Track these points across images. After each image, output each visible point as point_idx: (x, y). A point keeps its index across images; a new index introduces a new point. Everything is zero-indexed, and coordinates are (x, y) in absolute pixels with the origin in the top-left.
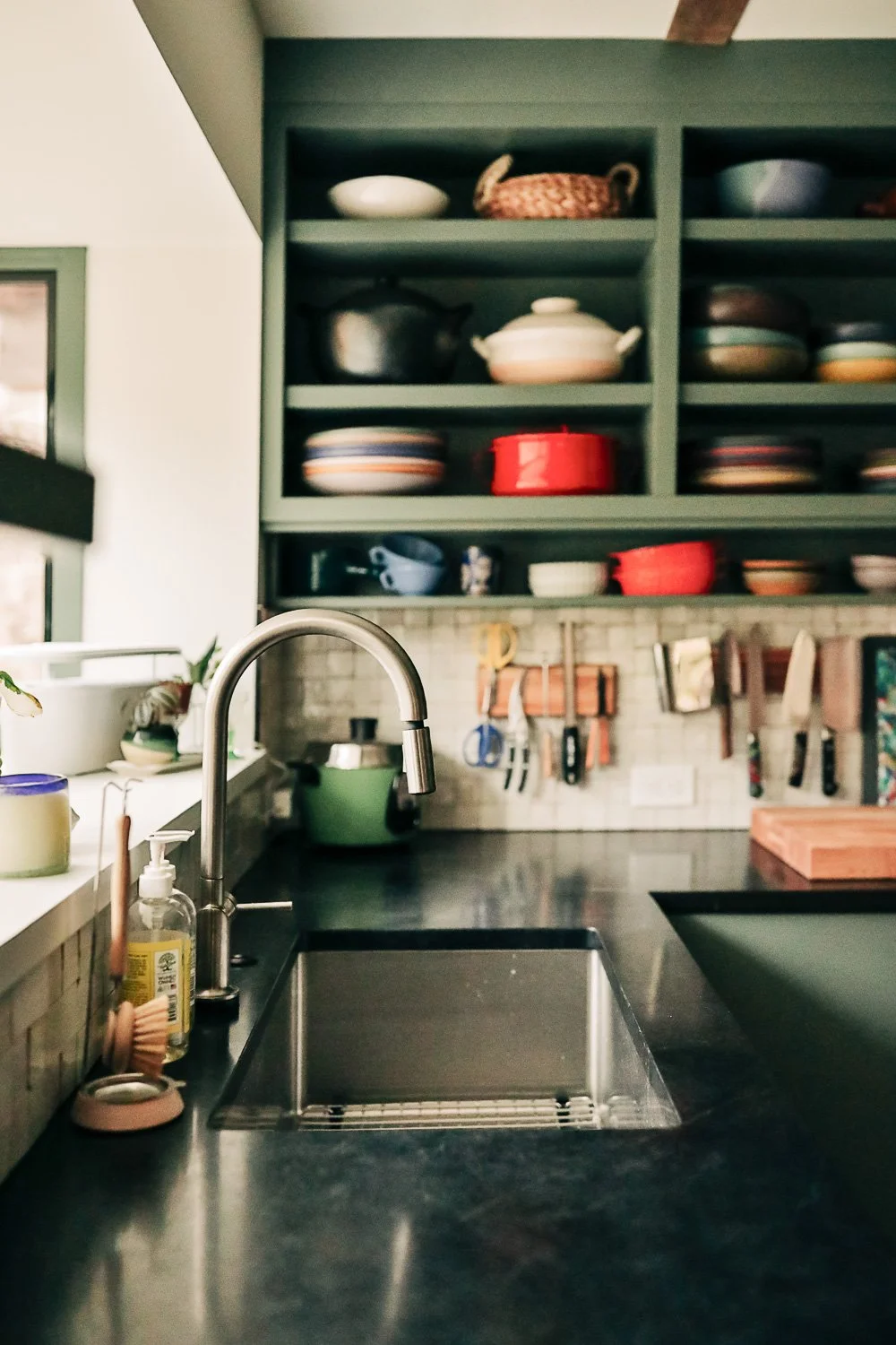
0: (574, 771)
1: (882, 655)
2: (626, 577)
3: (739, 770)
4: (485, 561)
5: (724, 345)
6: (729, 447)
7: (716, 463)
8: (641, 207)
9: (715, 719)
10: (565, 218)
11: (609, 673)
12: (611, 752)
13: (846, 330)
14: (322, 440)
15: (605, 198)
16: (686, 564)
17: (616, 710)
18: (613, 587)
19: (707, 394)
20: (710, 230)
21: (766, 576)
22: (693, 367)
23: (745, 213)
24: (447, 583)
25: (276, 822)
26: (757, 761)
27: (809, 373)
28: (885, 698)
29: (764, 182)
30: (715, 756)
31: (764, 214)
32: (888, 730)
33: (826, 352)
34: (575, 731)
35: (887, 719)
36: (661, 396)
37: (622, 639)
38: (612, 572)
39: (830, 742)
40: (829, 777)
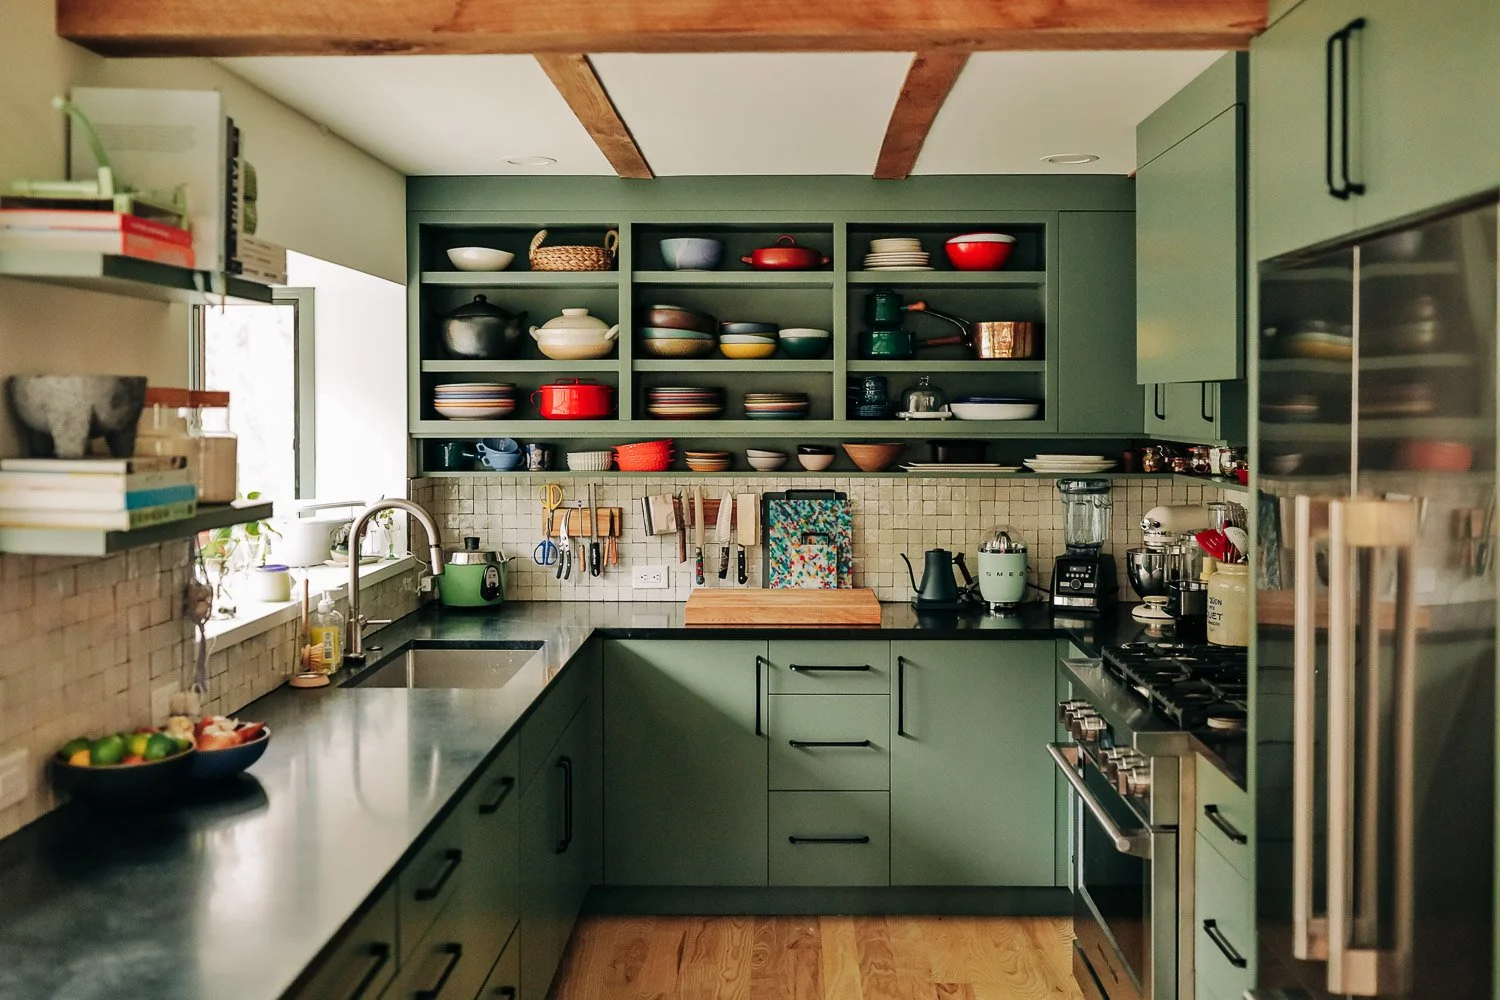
0: (597, 568)
1: (772, 504)
2: (622, 460)
3: (691, 566)
4: (539, 452)
5: (662, 338)
6: (664, 393)
7: (655, 401)
8: (613, 265)
9: (677, 538)
10: (572, 270)
11: (616, 512)
12: (619, 556)
13: (734, 327)
14: (441, 389)
15: (594, 257)
16: (651, 455)
17: (621, 533)
18: (614, 467)
19: (646, 365)
20: (647, 277)
21: (696, 461)
22: (641, 349)
23: (673, 268)
24: (519, 465)
25: (424, 594)
26: (700, 563)
27: (714, 352)
28: (773, 528)
29: (680, 250)
30: (678, 560)
31: (682, 268)
32: (774, 546)
33: (725, 338)
34: (596, 546)
35: (774, 540)
36: (623, 367)
37: (624, 494)
38: (613, 457)
39: (742, 553)
40: (741, 572)
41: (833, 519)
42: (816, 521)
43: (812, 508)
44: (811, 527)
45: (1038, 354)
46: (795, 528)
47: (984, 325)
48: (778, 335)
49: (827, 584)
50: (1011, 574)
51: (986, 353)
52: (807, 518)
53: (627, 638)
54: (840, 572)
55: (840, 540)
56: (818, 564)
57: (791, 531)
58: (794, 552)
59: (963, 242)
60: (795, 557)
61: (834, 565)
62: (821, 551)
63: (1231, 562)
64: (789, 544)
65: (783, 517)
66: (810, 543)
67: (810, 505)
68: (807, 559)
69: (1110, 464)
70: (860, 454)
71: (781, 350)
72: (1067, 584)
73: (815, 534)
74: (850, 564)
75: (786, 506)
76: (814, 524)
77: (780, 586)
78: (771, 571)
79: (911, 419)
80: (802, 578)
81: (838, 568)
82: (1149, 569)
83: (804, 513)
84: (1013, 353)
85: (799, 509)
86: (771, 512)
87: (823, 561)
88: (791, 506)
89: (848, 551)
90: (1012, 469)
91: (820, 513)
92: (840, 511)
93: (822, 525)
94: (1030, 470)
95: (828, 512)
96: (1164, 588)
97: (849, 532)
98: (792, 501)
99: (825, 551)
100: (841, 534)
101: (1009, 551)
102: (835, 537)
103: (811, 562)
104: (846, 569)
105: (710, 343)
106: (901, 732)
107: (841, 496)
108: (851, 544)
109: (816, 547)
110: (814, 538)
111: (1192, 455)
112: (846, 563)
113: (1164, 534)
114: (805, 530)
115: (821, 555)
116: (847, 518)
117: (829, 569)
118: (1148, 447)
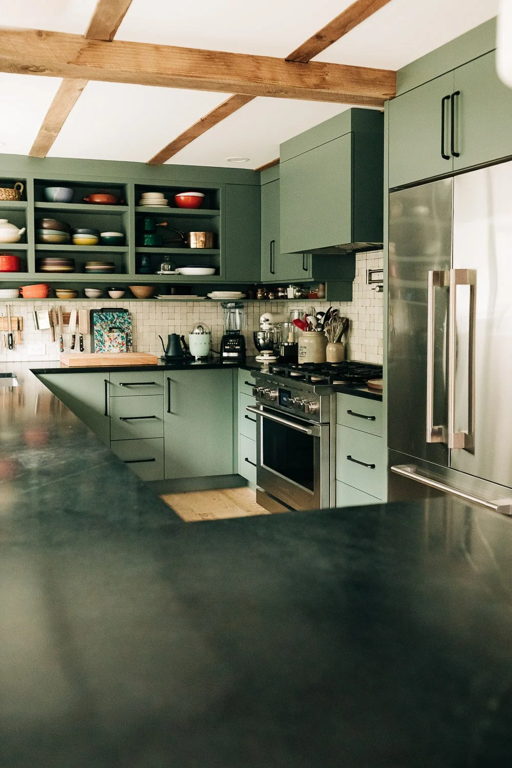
0: (11, 345)
1: (95, 314)
2: (23, 293)
3: (57, 344)
5: (47, 234)
6: (49, 260)
7: (45, 264)
8: (23, 197)
9: (51, 331)
10: (3, 200)
11: (20, 319)
12: (22, 339)
13: (80, 230)
15: (14, 194)
16: (40, 290)
17: (22, 329)
18: (21, 296)
19: (42, 247)
20: (42, 205)
21: (61, 293)
22: (39, 240)
23: (51, 201)
26: (62, 342)
27: (71, 242)
28: (96, 325)
29: (56, 193)
30: (51, 341)
31: (57, 201)
32: (97, 334)
33: (76, 236)
34: (11, 335)
35: (97, 331)
36: (30, 247)
37: (24, 310)
38: (20, 292)
39: (82, 337)
40: (81, 346)
41: (123, 321)
42: (115, 322)
43: (113, 317)
44: (113, 325)
45: (216, 246)
46: (106, 326)
47: (192, 234)
48: (100, 235)
49: (122, 350)
50: (205, 343)
51: (193, 245)
52: (112, 321)
53: (43, 373)
54: (127, 345)
55: (126, 331)
56: (117, 342)
57: (104, 327)
58: (106, 336)
59: (183, 196)
60: (106, 338)
61: (125, 342)
62: (119, 335)
63: (309, 331)
64: (103, 333)
65: (101, 321)
66: (113, 332)
67: (112, 315)
68: (112, 339)
69: (244, 296)
70: (138, 290)
71: (102, 242)
72: (228, 347)
73: (115, 328)
74: (131, 342)
75: (102, 316)
76: (114, 323)
77: (100, 352)
78: (95, 345)
79: (162, 274)
80: (110, 348)
81: (126, 343)
82: (264, 339)
83: (109, 319)
84: (205, 246)
85: (107, 316)
86: (95, 318)
87: (120, 340)
88: (104, 315)
89: (130, 336)
90: (203, 298)
91: (117, 319)
92: (126, 318)
93: (118, 324)
94: (209, 298)
95: (121, 318)
96: (271, 346)
97: (131, 327)
98: (104, 313)
99: (120, 335)
100: (127, 328)
101: (203, 333)
102: (124, 329)
103: (114, 341)
104: (129, 343)
105: (69, 237)
106: (169, 411)
107: (126, 311)
108: (131, 333)
109: (116, 334)
110: (114, 330)
111: (278, 291)
112: (129, 341)
113: (270, 324)
114: (110, 326)
115: (118, 338)
116: (129, 321)
117: (122, 344)
118: (259, 288)
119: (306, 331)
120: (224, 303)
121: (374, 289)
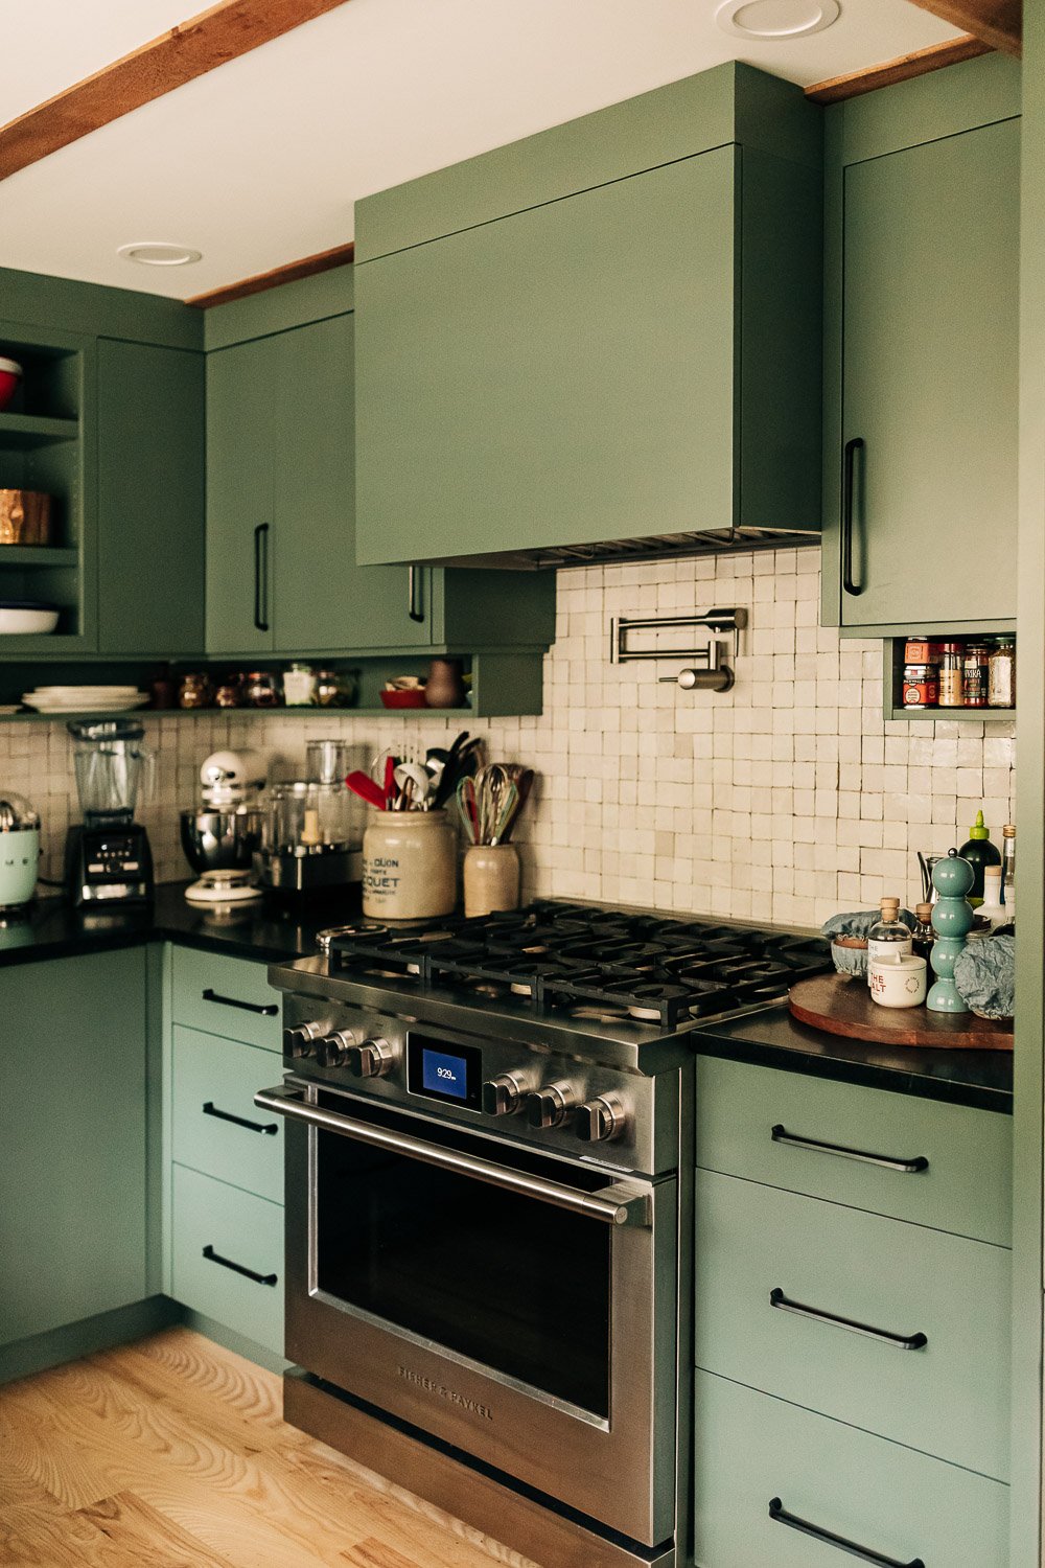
45: (59, 536)
50: (25, 862)
63: (401, 810)
69: (143, 699)
72: (98, 868)
82: (218, 833)
84: (22, 537)
90: (10, 710)
94: (30, 711)
96: (240, 854)
101: (14, 828)
111: (250, 683)
113: (234, 787)
118: (187, 674)
119: (391, 809)
120: (75, 725)
121: (675, 680)
